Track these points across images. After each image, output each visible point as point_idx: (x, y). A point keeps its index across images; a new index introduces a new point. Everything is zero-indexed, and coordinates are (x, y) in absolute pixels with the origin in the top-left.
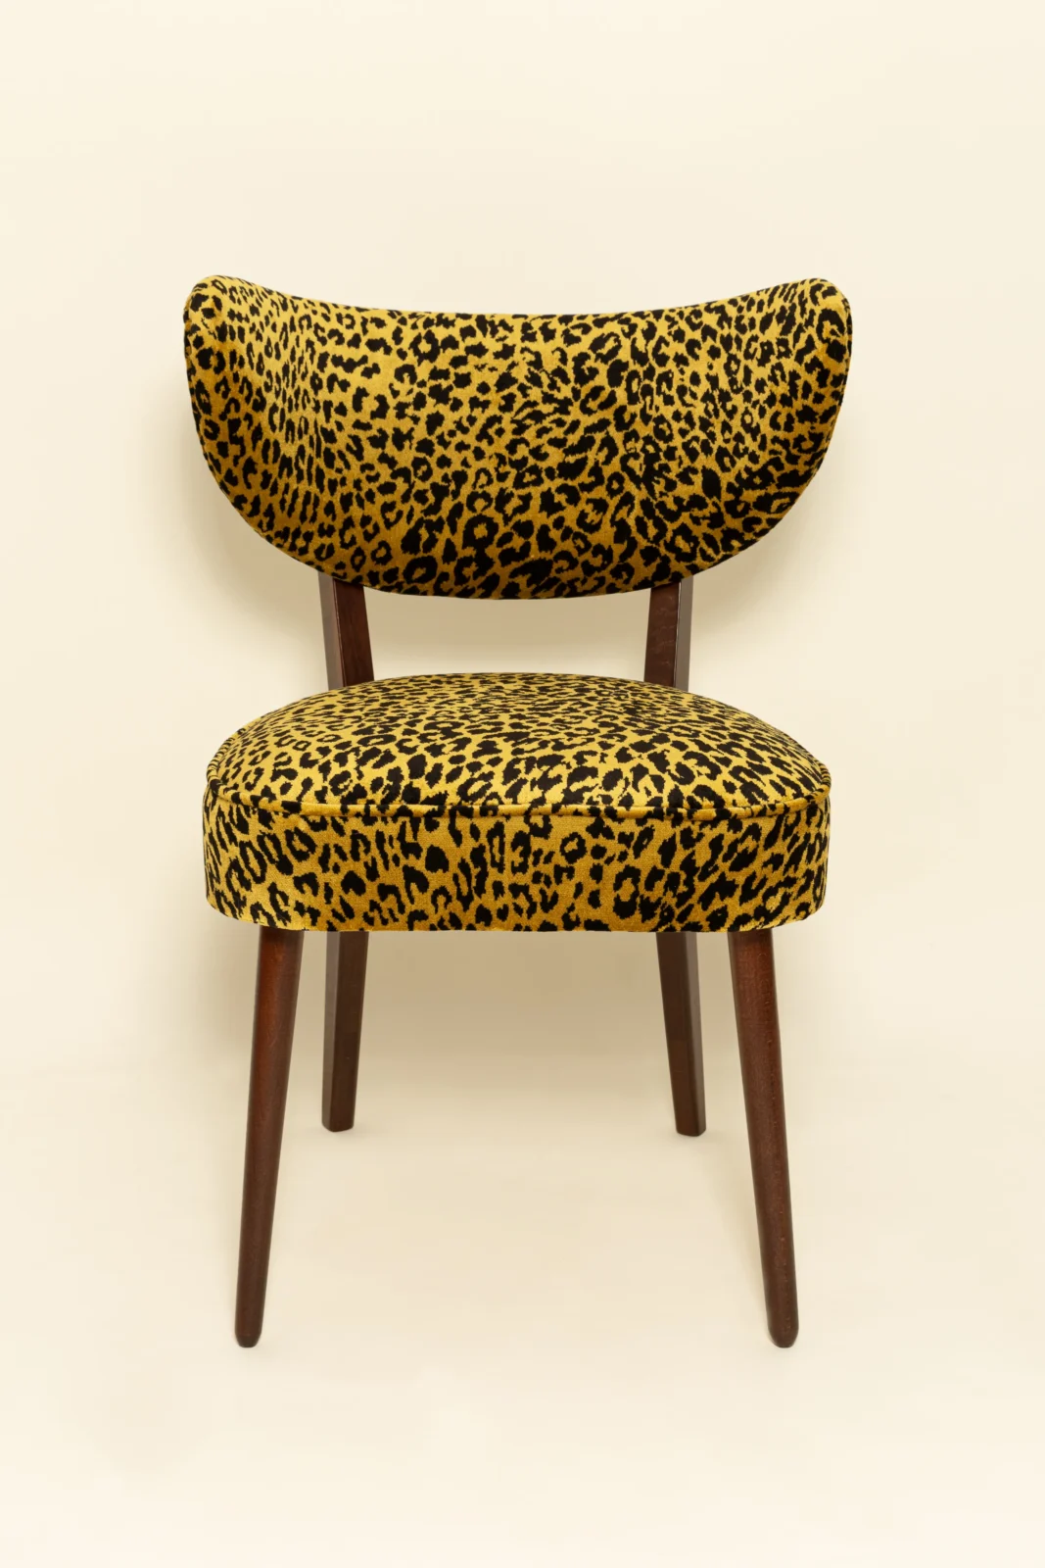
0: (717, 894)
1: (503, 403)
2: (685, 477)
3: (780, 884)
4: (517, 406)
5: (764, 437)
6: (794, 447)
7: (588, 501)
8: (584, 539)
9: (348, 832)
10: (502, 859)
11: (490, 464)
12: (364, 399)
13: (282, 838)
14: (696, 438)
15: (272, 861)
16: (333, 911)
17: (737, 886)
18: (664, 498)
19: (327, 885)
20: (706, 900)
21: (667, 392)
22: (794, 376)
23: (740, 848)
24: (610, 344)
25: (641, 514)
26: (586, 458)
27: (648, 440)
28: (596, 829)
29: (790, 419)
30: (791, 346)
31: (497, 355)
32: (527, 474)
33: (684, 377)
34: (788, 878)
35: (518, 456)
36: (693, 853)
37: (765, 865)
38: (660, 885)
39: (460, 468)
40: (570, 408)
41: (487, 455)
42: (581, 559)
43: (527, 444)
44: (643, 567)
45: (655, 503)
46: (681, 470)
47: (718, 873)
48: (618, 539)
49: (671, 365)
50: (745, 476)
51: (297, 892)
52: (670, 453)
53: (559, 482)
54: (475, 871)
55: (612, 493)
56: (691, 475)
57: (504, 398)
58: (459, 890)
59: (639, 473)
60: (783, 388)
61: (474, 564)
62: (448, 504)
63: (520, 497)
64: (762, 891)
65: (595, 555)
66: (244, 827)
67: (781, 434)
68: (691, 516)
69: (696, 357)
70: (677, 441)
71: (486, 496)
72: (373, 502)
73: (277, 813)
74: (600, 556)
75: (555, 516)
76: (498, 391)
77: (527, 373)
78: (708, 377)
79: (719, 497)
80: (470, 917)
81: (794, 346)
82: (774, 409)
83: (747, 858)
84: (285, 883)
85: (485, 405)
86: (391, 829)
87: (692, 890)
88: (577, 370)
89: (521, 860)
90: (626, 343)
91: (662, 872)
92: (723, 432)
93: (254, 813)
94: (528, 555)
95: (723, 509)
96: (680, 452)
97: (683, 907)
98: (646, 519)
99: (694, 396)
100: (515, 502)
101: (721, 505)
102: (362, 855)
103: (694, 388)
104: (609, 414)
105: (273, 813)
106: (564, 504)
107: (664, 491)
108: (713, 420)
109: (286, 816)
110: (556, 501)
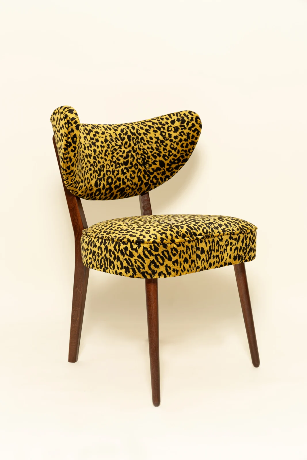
0: (250, 251)
2: (154, 163)
4: (110, 147)
5: (179, 150)
6: (188, 152)
7: (131, 171)
8: (132, 181)
9: (185, 246)
10: (214, 249)
11: (109, 162)
13: (170, 251)
14: (155, 153)
15: (166, 258)
16: (181, 270)
17: (253, 249)
18: (149, 169)
19: (180, 262)
20: (249, 253)
21: (144, 142)
22: (188, 134)
23: (253, 239)
24: (125, 131)
25: (144, 174)
26: (128, 160)
27: (142, 154)
28: (231, 238)
29: (187, 144)
31: (102, 134)
32: (117, 165)
33: (147, 138)
35: (114, 160)
36: (247, 241)
38: (241, 251)
39: (103, 164)
40: (122, 147)
41: (108, 160)
42: (131, 187)
44: (144, 188)
45: (147, 170)
46: (153, 161)
47: (250, 246)
48: (139, 181)
49: (143, 135)
50: (172, 161)
51: (173, 266)
52: (149, 157)
53: (124, 166)
54: (210, 253)
55: (136, 169)
56: (156, 162)
57: (107, 145)
58: (206, 258)
59: (142, 163)
60: (185, 137)
61: (109, 190)
62: (102, 173)
63: (117, 171)
65: (134, 185)
66: (156, 250)
67: (184, 149)
68: (157, 173)
69: (150, 133)
70: (150, 154)
71: (109, 171)
72: (88, 173)
73: (168, 244)
74: (135, 186)
75: (125, 176)
76: (105, 143)
77: (110, 138)
78: (155, 137)
79: (165, 167)
80: (207, 266)
81: (187, 126)
82: (182, 143)
84: (170, 264)
85: (104, 147)
86: (193, 244)
87: (246, 251)
88: (120, 137)
89: (218, 248)
90: (128, 131)
91: (242, 247)
92: (164, 150)
93: (161, 245)
94: (120, 187)
95: (166, 170)
96: (151, 157)
97: (245, 256)
98: (145, 175)
99: (152, 142)
100: (116, 172)
101: (165, 169)
102: (188, 252)
103: (152, 141)
104: (130, 148)
105: (167, 244)
106: (126, 172)
107: (149, 167)
108: (160, 148)
109: (171, 244)
110: (125, 172)
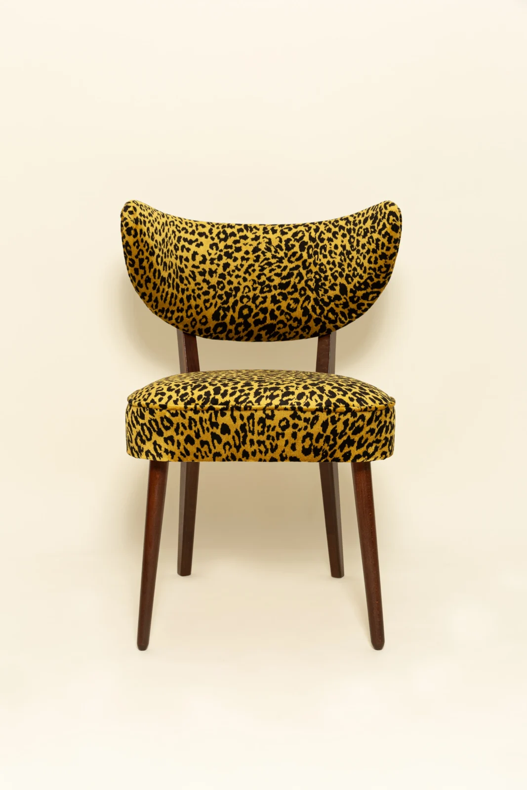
0: (347, 445)
1: (255, 258)
2: (332, 288)
3: (374, 442)
4: (261, 260)
5: (365, 268)
6: (378, 271)
7: (291, 299)
8: (289, 315)
9: (187, 417)
10: (253, 429)
11: (250, 284)
12: (196, 256)
13: (159, 420)
14: (337, 271)
15: (155, 431)
16: (181, 452)
17: (355, 442)
18: (323, 297)
19: (178, 441)
20: (342, 447)
21: (324, 253)
22: (378, 240)
23: (356, 425)
24: (300, 235)
25: (314, 304)
26: (290, 281)
27: (316, 273)
28: (294, 416)
29: (376, 259)
30: (376, 228)
31: (253, 239)
32: (265, 288)
33: (331, 246)
34: (377, 440)
35: (261, 280)
36: (336, 427)
37: (367, 433)
38: (322, 441)
39: (237, 285)
40: (283, 261)
41: (248, 280)
42: (288, 323)
43: (265, 275)
44: (314, 327)
45: (319, 299)
46: (330, 285)
47: (347, 436)
48: (304, 315)
49: (326, 242)
50: (357, 285)
51: (165, 444)
52: (326, 278)
53: (279, 291)
54: (242, 435)
55: (301, 295)
56: (335, 287)
57: (255, 256)
58: (235, 443)
59: (313, 287)
60: (373, 246)
61: (243, 326)
62: (232, 300)
63: (262, 297)
64: (366, 444)
65: (294, 322)
66: (143, 417)
67: (373, 266)
68: (335, 304)
69: (336, 238)
70: (329, 273)
71: (248, 297)
72: (200, 299)
73: (157, 409)
74: (296, 322)
75: (277, 305)
76: (253, 254)
77: (265, 247)
78: (342, 246)
79: (347, 295)
80: (239, 455)
81: (377, 228)
82: (369, 255)
83: (359, 430)
84: (160, 441)
85: (248, 259)
86: (206, 416)
87: (336, 443)
88: (286, 245)
89: (262, 429)
90: (307, 234)
91: (323, 435)
92: (348, 268)
93: (147, 410)
94: (266, 322)
95: (348, 300)
96: (330, 277)
97: (332, 451)
98: (316, 306)
99: (336, 254)
100: (260, 299)
101: (348, 298)
102: (193, 427)
103: (336, 251)
104: (300, 263)
105: (155, 410)
106: (281, 300)
107: (323, 294)
108: (344, 263)
109: (161, 410)
110: (277, 299)
